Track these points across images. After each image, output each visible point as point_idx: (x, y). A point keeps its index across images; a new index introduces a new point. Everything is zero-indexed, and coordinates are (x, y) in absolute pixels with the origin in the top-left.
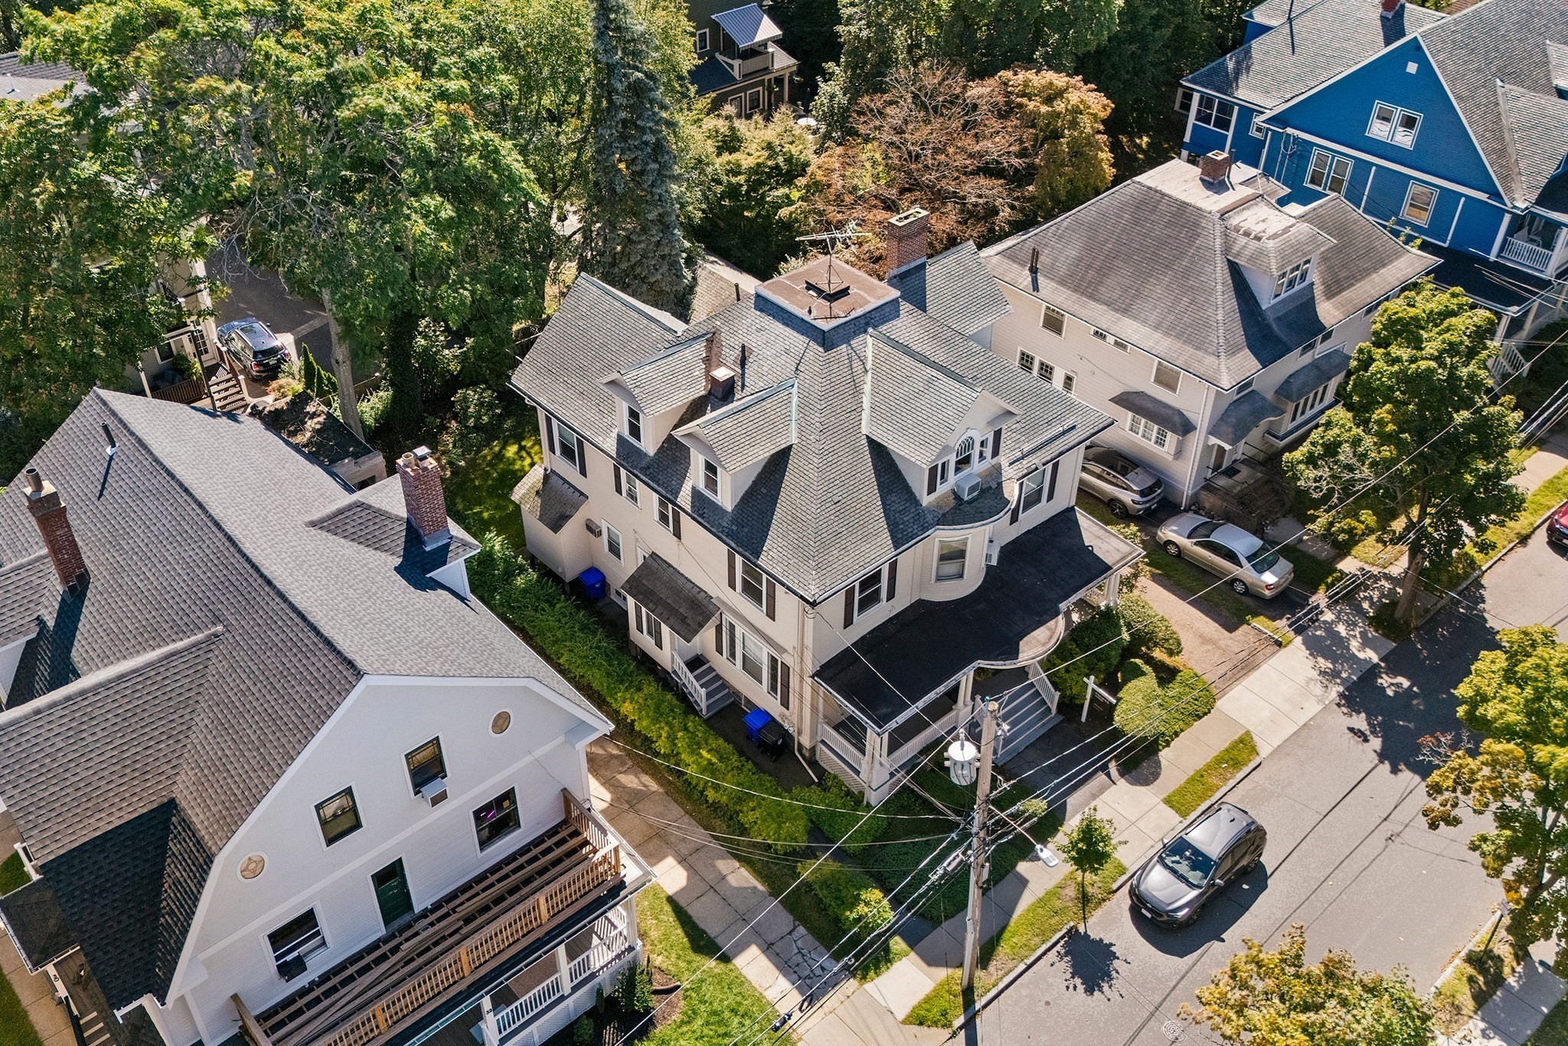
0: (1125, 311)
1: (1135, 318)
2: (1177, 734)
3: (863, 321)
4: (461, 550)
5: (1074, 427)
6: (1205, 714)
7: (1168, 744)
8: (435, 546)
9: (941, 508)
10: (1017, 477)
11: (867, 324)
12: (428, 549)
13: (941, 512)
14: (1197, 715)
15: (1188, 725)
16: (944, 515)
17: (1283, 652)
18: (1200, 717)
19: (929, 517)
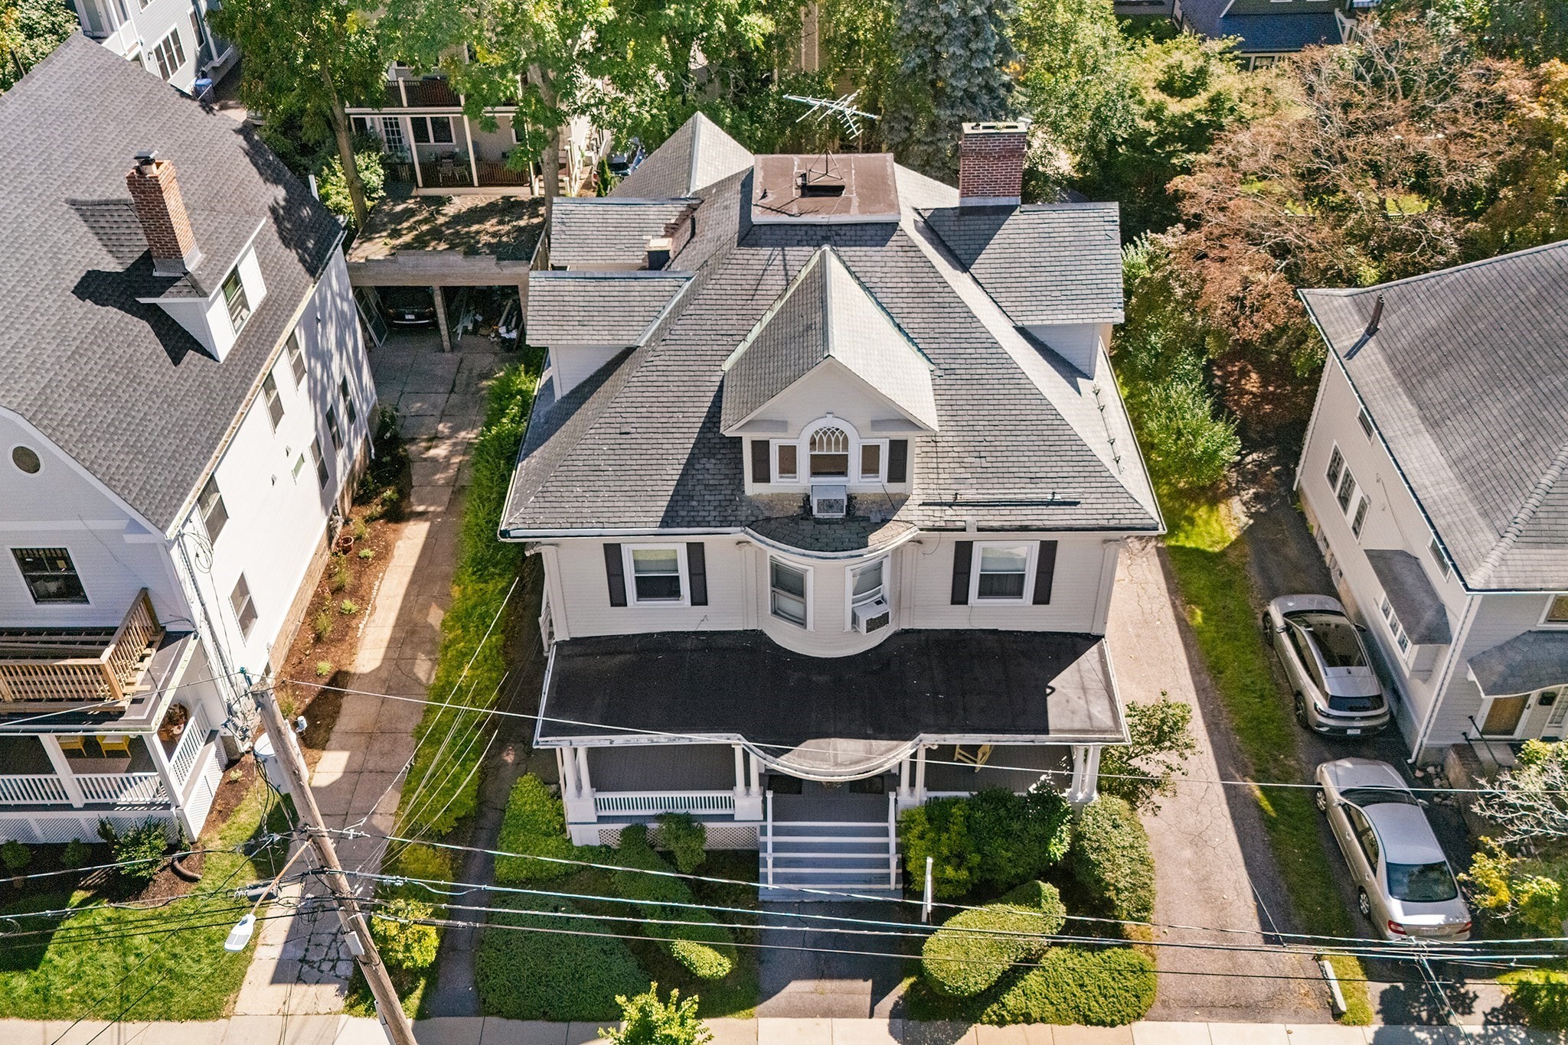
0: (1434, 425)
1: (1439, 439)
2: (1028, 1019)
3: (821, 233)
4: (186, 290)
5: (1076, 504)
6: (1101, 1023)
7: (1001, 1022)
8: (165, 274)
9: (771, 508)
10: (921, 524)
11: (826, 239)
12: (155, 274)
13: (767, 514)
14: (1085, 1017)
15: (1061, 1019)
16: (768, 519)
17: (1336, 1029)
18: (1088, 1021)
19: (744, 513)
